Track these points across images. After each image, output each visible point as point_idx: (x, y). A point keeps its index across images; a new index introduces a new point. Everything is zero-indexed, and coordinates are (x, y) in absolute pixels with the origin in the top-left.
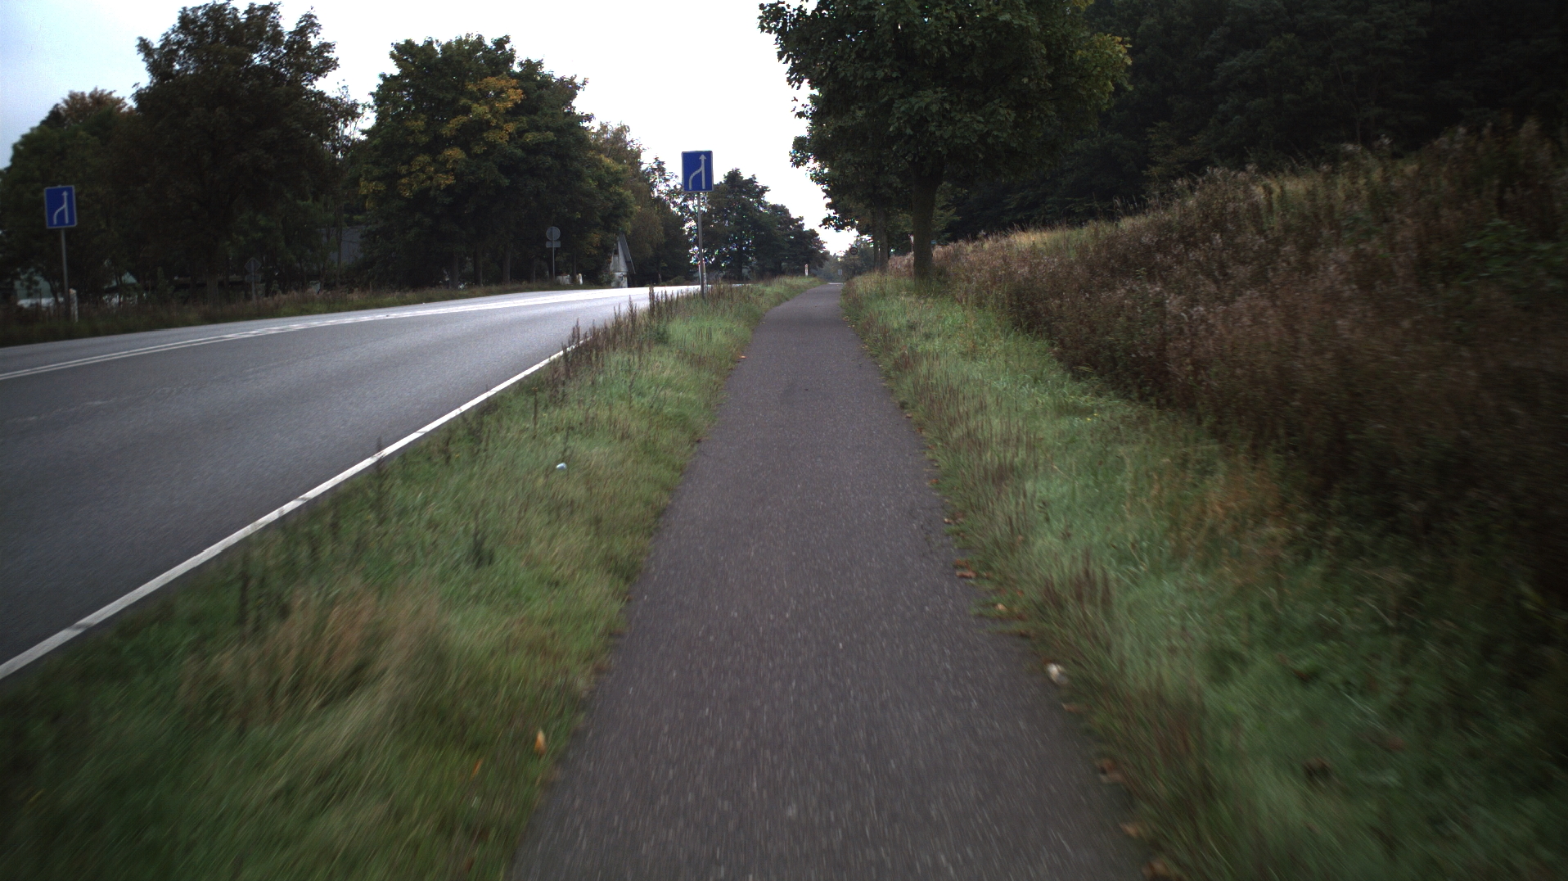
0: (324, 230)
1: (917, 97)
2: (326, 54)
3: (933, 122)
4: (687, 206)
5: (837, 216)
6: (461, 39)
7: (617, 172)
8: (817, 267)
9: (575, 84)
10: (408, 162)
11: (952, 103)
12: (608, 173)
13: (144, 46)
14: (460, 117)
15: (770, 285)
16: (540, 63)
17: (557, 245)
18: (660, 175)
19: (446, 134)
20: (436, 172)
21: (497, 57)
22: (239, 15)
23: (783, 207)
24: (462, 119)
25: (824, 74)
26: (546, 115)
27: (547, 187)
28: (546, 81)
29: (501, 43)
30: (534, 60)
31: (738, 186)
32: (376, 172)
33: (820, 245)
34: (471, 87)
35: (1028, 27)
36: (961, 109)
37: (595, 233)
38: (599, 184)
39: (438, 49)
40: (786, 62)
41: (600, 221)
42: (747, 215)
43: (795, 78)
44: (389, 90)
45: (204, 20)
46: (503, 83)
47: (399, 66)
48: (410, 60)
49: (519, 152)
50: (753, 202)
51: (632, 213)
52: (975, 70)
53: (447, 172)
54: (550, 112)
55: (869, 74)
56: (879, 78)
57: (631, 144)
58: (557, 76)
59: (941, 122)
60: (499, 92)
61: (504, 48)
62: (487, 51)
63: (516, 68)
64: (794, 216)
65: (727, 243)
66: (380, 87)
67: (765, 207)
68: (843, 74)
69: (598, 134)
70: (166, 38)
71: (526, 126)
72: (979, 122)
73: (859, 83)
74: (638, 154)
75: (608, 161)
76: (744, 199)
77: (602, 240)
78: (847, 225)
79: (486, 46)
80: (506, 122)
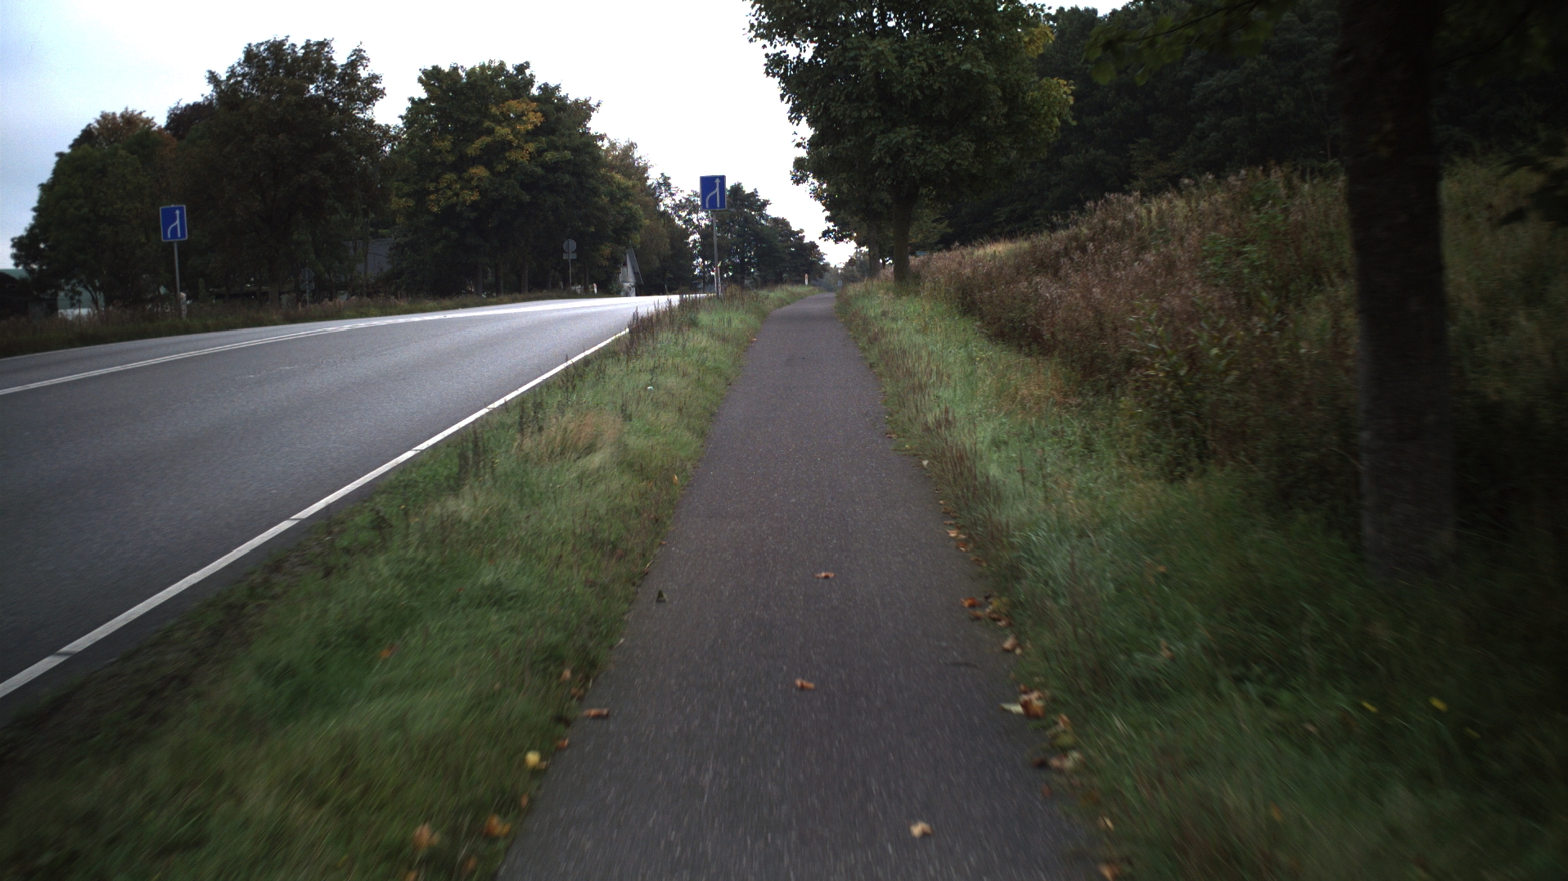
0: (351, 244)
1: (895, 133)
2: (374, 85)
3: (908, 152)
4: (691, 220)
5: (836, 228)
6: (484, 65)
7: (627, 188)
8: (818, 278)
9: (589, 106)
10: (436, 179)
11: (924, 138)
12: (619, 189)
13: (212, 77)
14: (483, 138)
15: (774, 291)
16: (557, 88)
17: (574, 256)
18: (665, 190)
19: (471, 154)
20: (462, 188)
21: (518, 82)
22: (297, 50)
23: (784, 220)
24: (486, 139)
25: (819, 114)
26: (563, 135)
28: (562, 105)
29: (521, 69)
30: (552, 84)
31: (741, 200)
32: (406, 189)
33: (820, 256)
34: (494, 110)
35: (986, 74)
36: (931, 142)
37: (606, 245)
38: (611, 200)
39: (463, 74)
40: (788, 102)
41: (611, 234)
42: (750, 228)
43: (795, 117)
44: (417, 114)
45: (265, 55)
46: (523, 106)
47: (427, 90)
48: (437, 84)
49: (539, 170)
50: (755, 215)
51: (641, 226)
52: (942, 111)
53: (472, 189)
54: (567, 132)
55: (855, 114)
56: (864, 117)
57: (640, 160)
58: (572, 98)
59: (915, 153)
60: (520, 117)
61: (524, 73)
62: (508, 76)
63: (535, 92)
64: (795, 228)
65: (730, 254)
66: (409, 110)
67: (766, 220)
68: (834, 114)
69: (607, 151)
70: (232, 71)
71: (545, 146)
72: (946, 152)
73: (847, 122)
74: (645, 169)
75: (618, 177)
76: (746, 212)
77: (612, 252)
78: (846, 237)
79: (508, 72)
80: (526, 142)
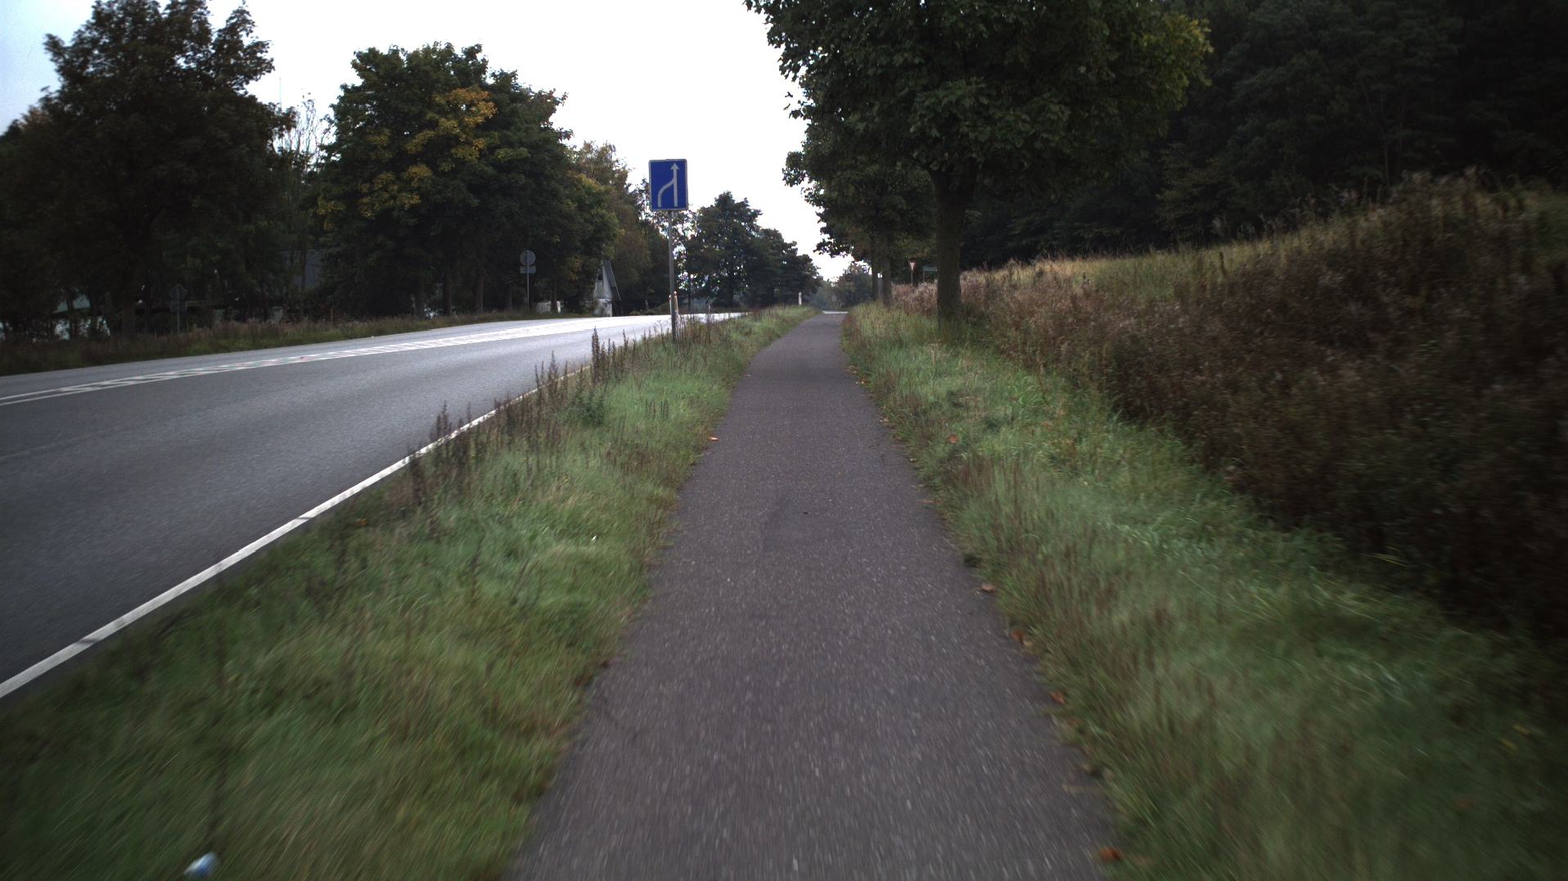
0: (287, 254)
1: (945, 89)
2: (259, 55)
4: (676, 230)
5: (832, 240)
6: (428, 47)
7: (599, 193)
8: (811, 293)
9: (554, 98)
10: (370, 180)
11: (990, 97)
12: (589, 194)
13: (53, 45)
14: (426, 132)
16: (514, 74)
17: (533, 270)
19: (411, 150)
20: (400, 191)
21: (469, 67)
22: (161, 10)
23: (775, 231)
24: (430, 133)
26: (519, 130)
27: (520, 208)
28: (522, 96)
29: (472, 52)
30: (508, 70)
31: (729, 210)
32: (335, 190)
33: (814, 270)
34: (438, 99)
36: (1002, 105)
37: (576, 258)
38: (579, 205)
39: (404, 58)
40: (778, 46)
41: (579, 244)
42: (739, 240)
43: (790, 66)
44: (351, 103)
45: (120, 16)
46: (473, 95)
47: (362, 76)
48: (373, 70)
49: (490, 170)
50: (745, 226)
51: (614, 235)
53: (411, 191)
54: (525, 127)
55: (883, 60)
57: (616, 164)
58: (536, 90)
59: (976, 122)
60: (470, 106)
61: (475, 58)
62: (457, 61)
63: (490, 81)
64: (787, 240)
65: (717, 268)
66: (341, 99)
67: (757, 231)
69: (580, 153)
70: (79, 36)
71: (497, 142)
74: (623, 175)
75: (589, 181)
76: (735, 223)
77: (583, 266)
78: (842, 250)
79: (456, 56)
80: (477, 137)
